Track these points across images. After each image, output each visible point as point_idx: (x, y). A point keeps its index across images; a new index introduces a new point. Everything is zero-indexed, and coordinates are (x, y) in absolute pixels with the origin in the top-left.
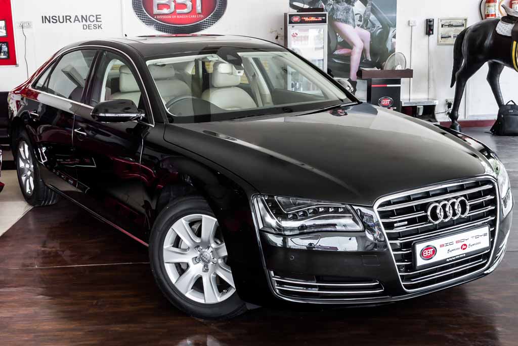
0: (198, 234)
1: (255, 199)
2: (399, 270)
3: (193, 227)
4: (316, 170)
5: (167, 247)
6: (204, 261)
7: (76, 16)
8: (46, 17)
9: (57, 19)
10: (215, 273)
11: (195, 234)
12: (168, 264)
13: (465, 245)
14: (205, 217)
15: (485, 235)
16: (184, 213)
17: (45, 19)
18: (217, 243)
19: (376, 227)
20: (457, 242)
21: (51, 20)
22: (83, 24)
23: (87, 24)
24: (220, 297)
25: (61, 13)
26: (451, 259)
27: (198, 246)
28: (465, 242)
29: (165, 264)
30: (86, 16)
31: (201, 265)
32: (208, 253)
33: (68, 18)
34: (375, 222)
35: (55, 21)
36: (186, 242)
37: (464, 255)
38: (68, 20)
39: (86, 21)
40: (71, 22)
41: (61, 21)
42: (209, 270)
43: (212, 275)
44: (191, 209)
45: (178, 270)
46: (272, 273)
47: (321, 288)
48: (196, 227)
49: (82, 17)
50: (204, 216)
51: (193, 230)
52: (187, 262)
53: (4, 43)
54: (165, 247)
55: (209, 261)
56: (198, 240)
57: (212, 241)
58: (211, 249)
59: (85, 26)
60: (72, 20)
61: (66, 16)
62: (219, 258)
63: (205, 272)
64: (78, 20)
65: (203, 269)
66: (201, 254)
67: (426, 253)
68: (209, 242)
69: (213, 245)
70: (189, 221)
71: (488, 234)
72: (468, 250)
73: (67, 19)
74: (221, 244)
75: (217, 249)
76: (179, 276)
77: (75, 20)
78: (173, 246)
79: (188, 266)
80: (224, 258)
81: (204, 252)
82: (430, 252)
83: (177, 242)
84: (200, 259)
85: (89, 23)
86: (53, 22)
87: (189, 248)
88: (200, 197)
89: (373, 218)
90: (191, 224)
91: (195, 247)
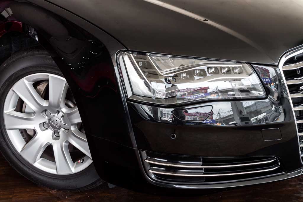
0: (45, 96)
1: (121, 57)
2: (300, 142)
3: (38, 87)
4: (209, 22)
5: (8, 111)
6: (53, 127)
10: (67, 142)
11: (42, 97)
12: (11, 131)
14: (52, 77)
16: (24, 72)
18: (69, 107)
19: (272, 84)
24: (75, 168)
27: (46, 110)
29: (8, 131)
31: (50, 132)
32: (58, 118)
34: (271, 77)
36: (30, 106)
42: (61, 138)
43: (64, 143)
44: (33, 67)
45: (23, 136)
46: (144, 154)
47: (207, 171)
48: (42, 87)
50: (50, 75)
51: (38, 91)
52: (33, 128)
54: (5, 112)
55: (60, 128)
56: (45, 104)
57: (62, 105)
58: (61, 114)
62: (72, 125)
63: (55, 139)
65: (53, 136)
66: (50, 120)
68: (59, 106)
69: (64, 110)
70: (33, 81)
74: (74, 108)
75: (69, 115)
76: (25, 143)
78: (15, 110)
79: (35, 132)
80: (78, 124)
81: (53, 117)
83: (20, 106)
84: (49, 125)
87: (34, 112)
88: (45, 52)
89: (269, 73)
90: (36, 84)
91: (42, 112)
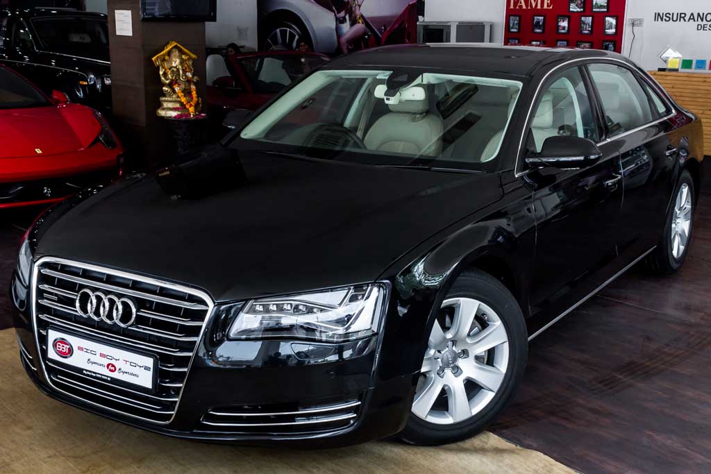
7: (692, 14)
8: (659, 14)
9: (671, 16)
13: (113, 366)
15: (147, 368)
17: (658, 16)
20: (102, 355)
21: (664, 18)
22: (696, 23)
23: (702, 23)
25: (675, 10)
26: (90, 373)
28: (113, 362)
30: (703, 14)
33: (683, 15)
35: (668, 19)
37: (109, 379)
38: (682, 19)
39: (702, 20)
40: (685, 20)
41: (675, 19)
49: (699, 15)
53: (611, 42)
59: (700, 26)
60: (687, 18)
61: (681, 14)
64: (694, 19)
67: (61, 347)
71: (152, 370)
72: (116, 375)
73: (681, 16)
77: (690, 19)
82: (64, 348)
85: (705, 22)
86: (665, 20)
